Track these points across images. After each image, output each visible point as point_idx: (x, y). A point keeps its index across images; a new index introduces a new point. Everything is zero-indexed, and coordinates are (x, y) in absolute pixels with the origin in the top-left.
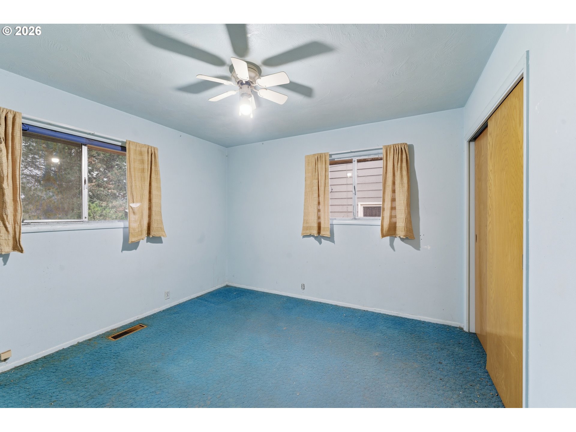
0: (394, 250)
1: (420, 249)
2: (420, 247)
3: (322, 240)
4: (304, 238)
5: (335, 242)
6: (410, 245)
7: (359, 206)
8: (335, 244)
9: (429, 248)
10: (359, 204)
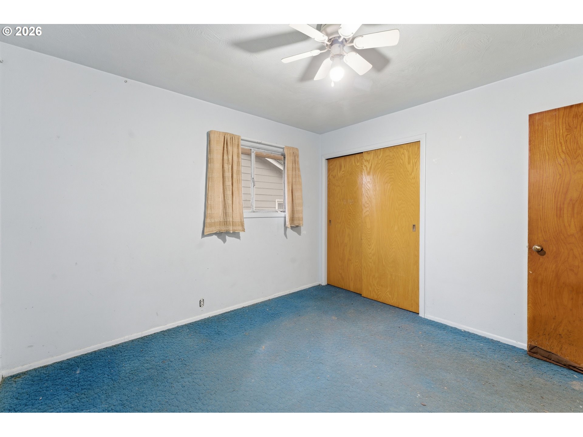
0: (287, 238)
1: (301, 234)
2: (301, 233)
3: (227, 237)
4: (202, 239)
5: (241, 238)
6: (296, 232)
7: (276, 201)
8: (240, 240)
9: (305, 233)
10: (277, 200)
